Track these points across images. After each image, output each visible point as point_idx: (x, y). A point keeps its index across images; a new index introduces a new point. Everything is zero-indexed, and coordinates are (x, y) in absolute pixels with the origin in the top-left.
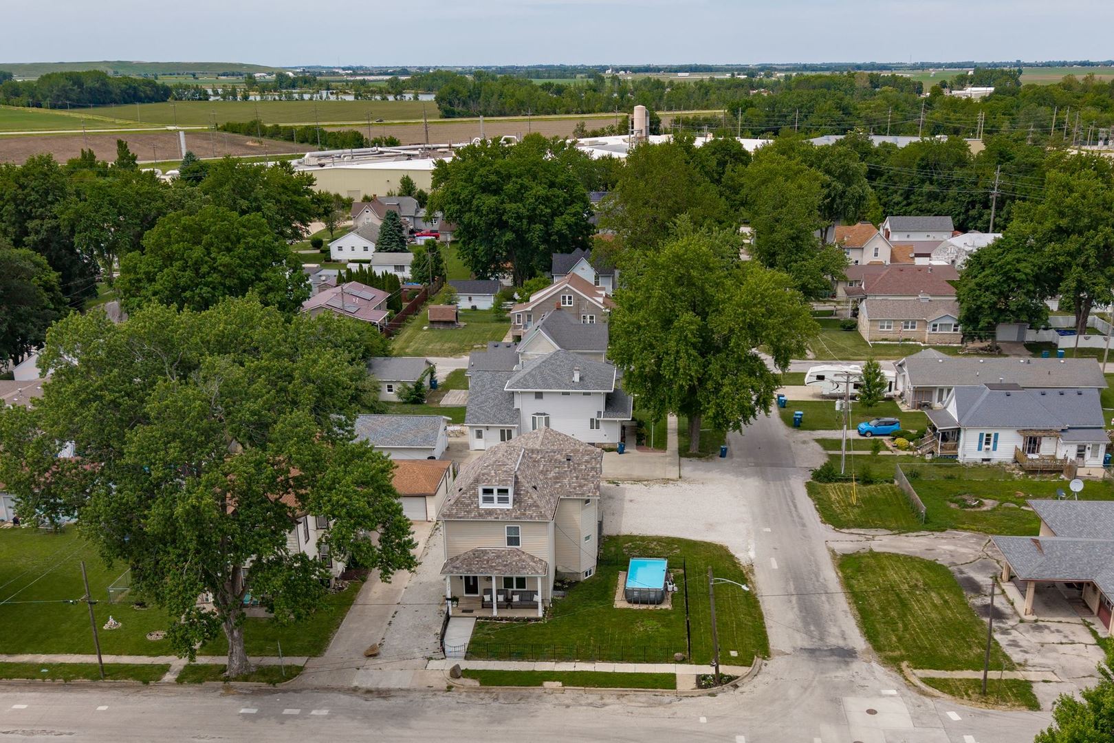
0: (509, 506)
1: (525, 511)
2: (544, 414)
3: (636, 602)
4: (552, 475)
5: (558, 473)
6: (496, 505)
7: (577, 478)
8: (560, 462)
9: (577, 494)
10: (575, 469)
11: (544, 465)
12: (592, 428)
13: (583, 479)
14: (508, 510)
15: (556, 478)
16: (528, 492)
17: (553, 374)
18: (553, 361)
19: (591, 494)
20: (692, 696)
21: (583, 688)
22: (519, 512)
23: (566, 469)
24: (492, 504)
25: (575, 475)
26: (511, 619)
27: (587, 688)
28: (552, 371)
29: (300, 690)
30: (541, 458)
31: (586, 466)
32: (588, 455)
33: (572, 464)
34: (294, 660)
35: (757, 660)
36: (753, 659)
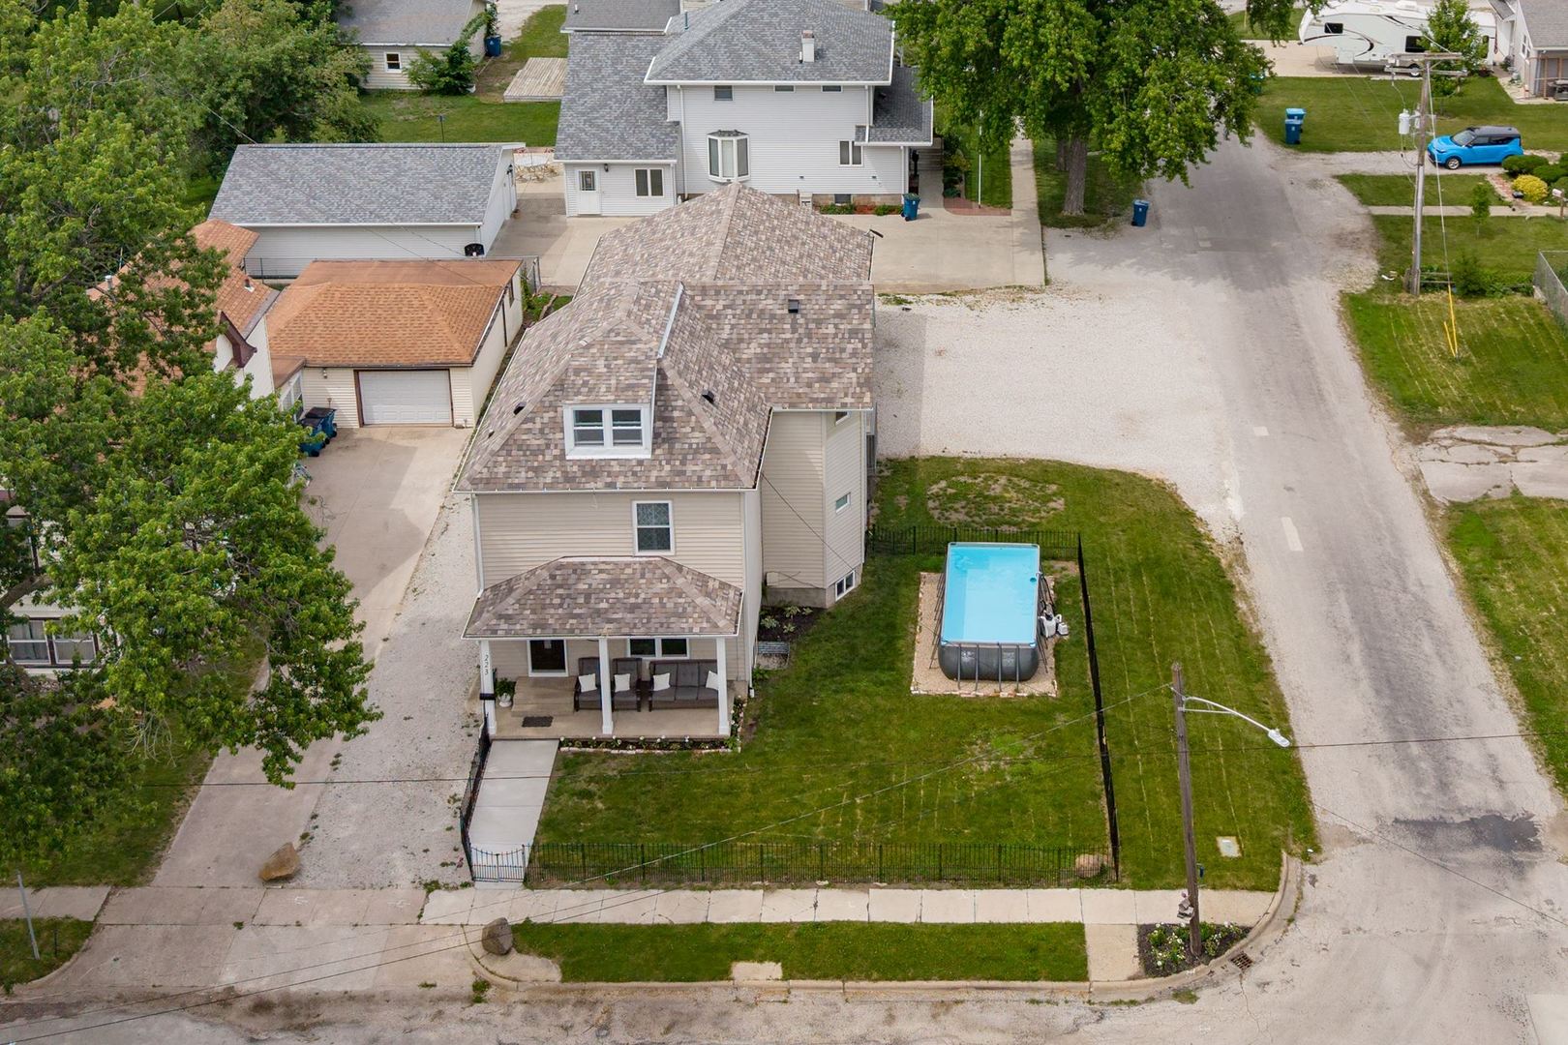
0: (642, 452)
1: (683, 463)
2: (737, 133)
3: (967, 676)
4: (751, 350)
5: (768, 345)
6: (608, 451)
7: (815, 357)
8: (773, 316)
9: (814, 399)
10: (809, 336)
11: (733, 327)
12: (845, 161)
13: (830, 360)
14: (640, 462)
15: (764, 358)
16: (690, 413)
17: (754, 44)
18: (755, 15)
19: (849, 400)
20: (1133, 1003)
21: (839, 983)
22: (667, 468)
23: (788, 336)
24: (600, 448)
25: (810, 350)
26: (648, 743)
27: (849, 984)
28: (753, 36)
29: (79, 1004)
30: (725, 307)
31: (836, 326)
32: (842, 297)
33: (801, 321)
34: (77, 902)
35: (1288, 866)
36: (1280, 865)
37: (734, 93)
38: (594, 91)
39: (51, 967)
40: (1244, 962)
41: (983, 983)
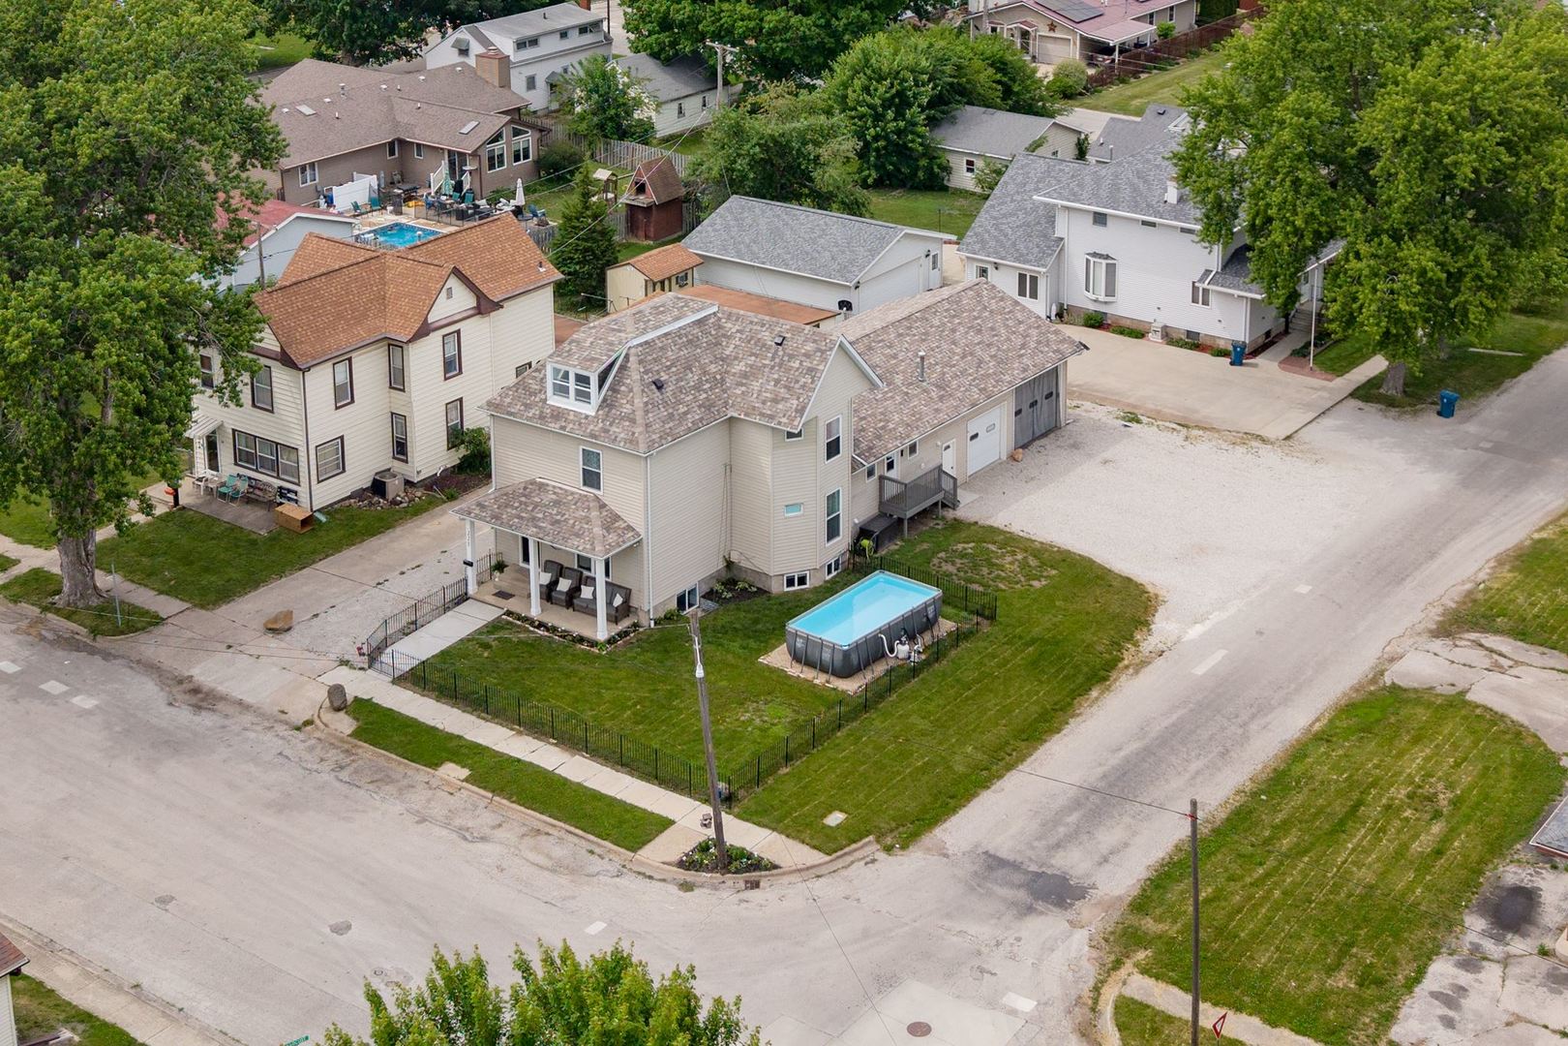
0: (589, 409)
1: (611, 425)
2: (1107, 257)
4: (739, 367)
5: (751, 366)
6: (569, 404)
7: (777, 382)
8: (764, 345)
9: (762, 415)
10: (780, 365)
11: (736, 347)
12: (1195, 300)
13: (785, 387)
14: (587, 417)
15: (745, 375)
16: (631, 391)
17: (1136, 181)
18: (1151, 157)
19: (784, 420)
20: (650, 877)
21: (490, 795)
22: (601, 425)
23: (767, 362)
24: (565, 400)
25: (776, 376)
27: (496, 798)
28: (1139, 175)
29: (115, 657)
30: (738, 331)
31: (801, 364)
32: (815, 341)
33: (781, 353)
34: (166, 605)
35: (862, 847)
36: (855, 842)
37: (1109, 221)
38: (1012, 201)
39: (122, 633)
40: (755, 885)
41: (572, 829)
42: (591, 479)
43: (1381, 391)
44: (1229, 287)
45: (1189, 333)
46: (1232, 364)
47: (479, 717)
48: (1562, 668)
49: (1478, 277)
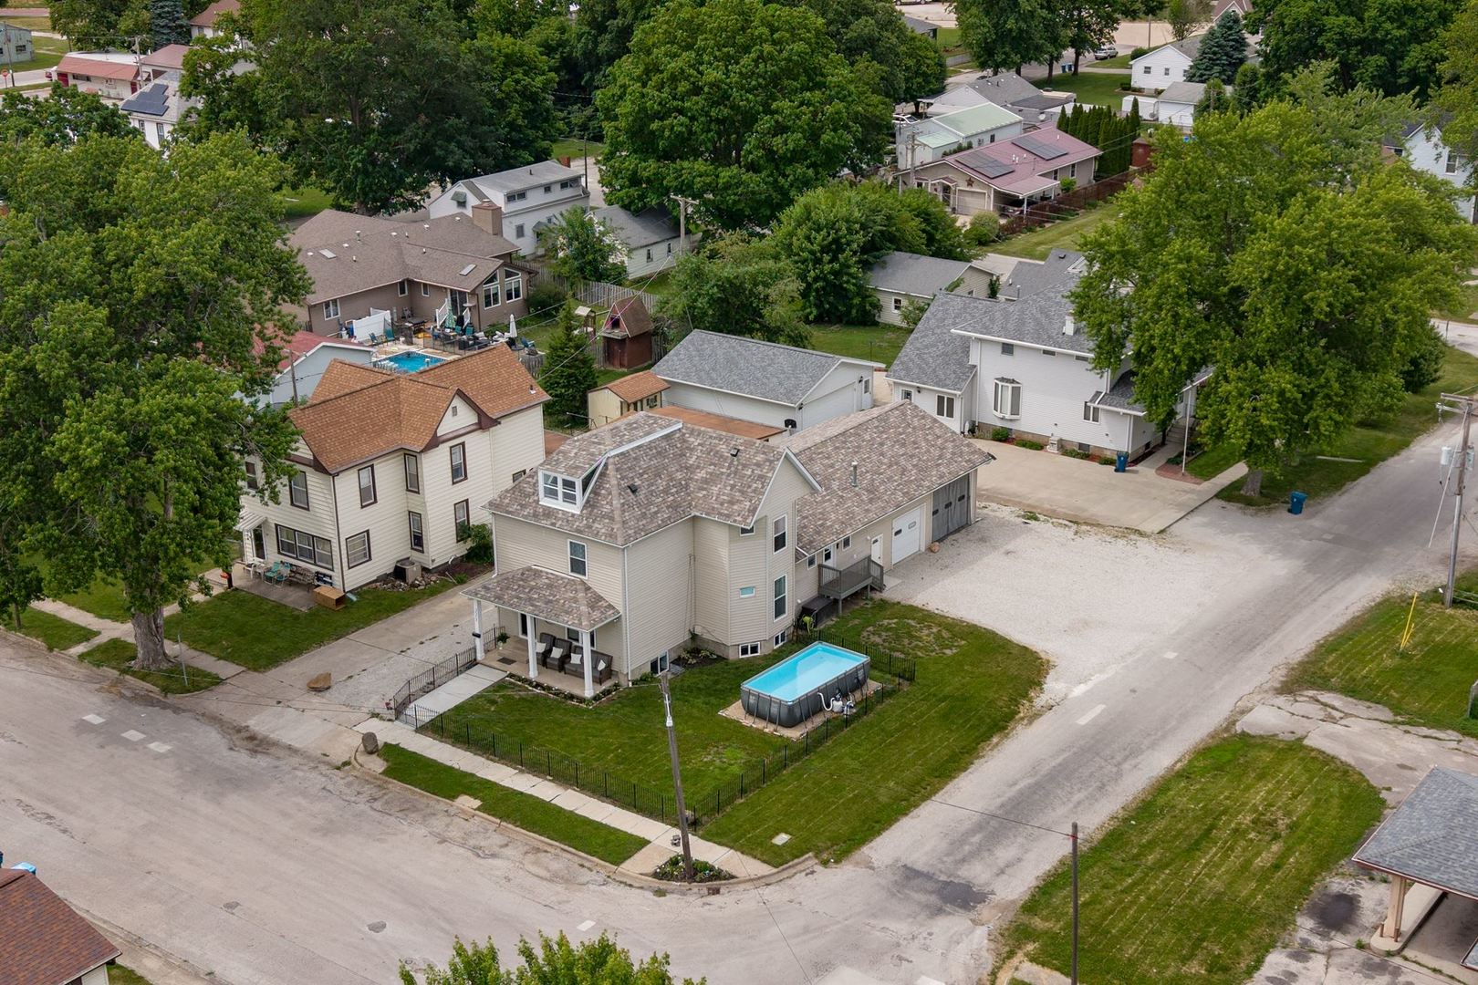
0: (575, 509)
1: (593, 522)
2: (1013, 381)
4: (701, 475)
5: (711, 474)
6: (558, 504)
7: (733, 487)
8: (722, 456)
9: (720, 514)
10: (735, 473)
11: (698, 457)
12: (1086, 418)
13: (740, 491)
14: (573, 515)
15: (705, 481)
16: (610, 493)
17: (1039, 316)
18: (1052, 295)
19: (739, 519)
20: (630, 886)
21: (498, 821)
22: (585, 522)
23: (724, 470)
24: (555, 501)
25: (732, 482)
26: (549, 688)
27: (503, 823)
29: (184, 711)
30: (699, 444)
31: (753, 472)
32: (764, 453)
33: (735, 463)
34: (225, 669)
35: (804, 861)
36: (797, 857)
37: (1016, 351)
38: (933, 334)
39: (189, 691)
40: (716, 891)
41: (566, 847)
42: (578, 566)
43: (1242, 492)
44: (1115, 406)
45: (1081, 446)
46: (1116, 471)
47: (488, 759)
48: (1386, 719)
49: (1328, 396)
